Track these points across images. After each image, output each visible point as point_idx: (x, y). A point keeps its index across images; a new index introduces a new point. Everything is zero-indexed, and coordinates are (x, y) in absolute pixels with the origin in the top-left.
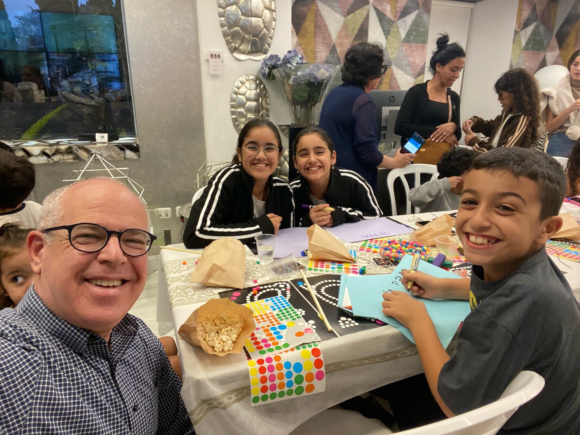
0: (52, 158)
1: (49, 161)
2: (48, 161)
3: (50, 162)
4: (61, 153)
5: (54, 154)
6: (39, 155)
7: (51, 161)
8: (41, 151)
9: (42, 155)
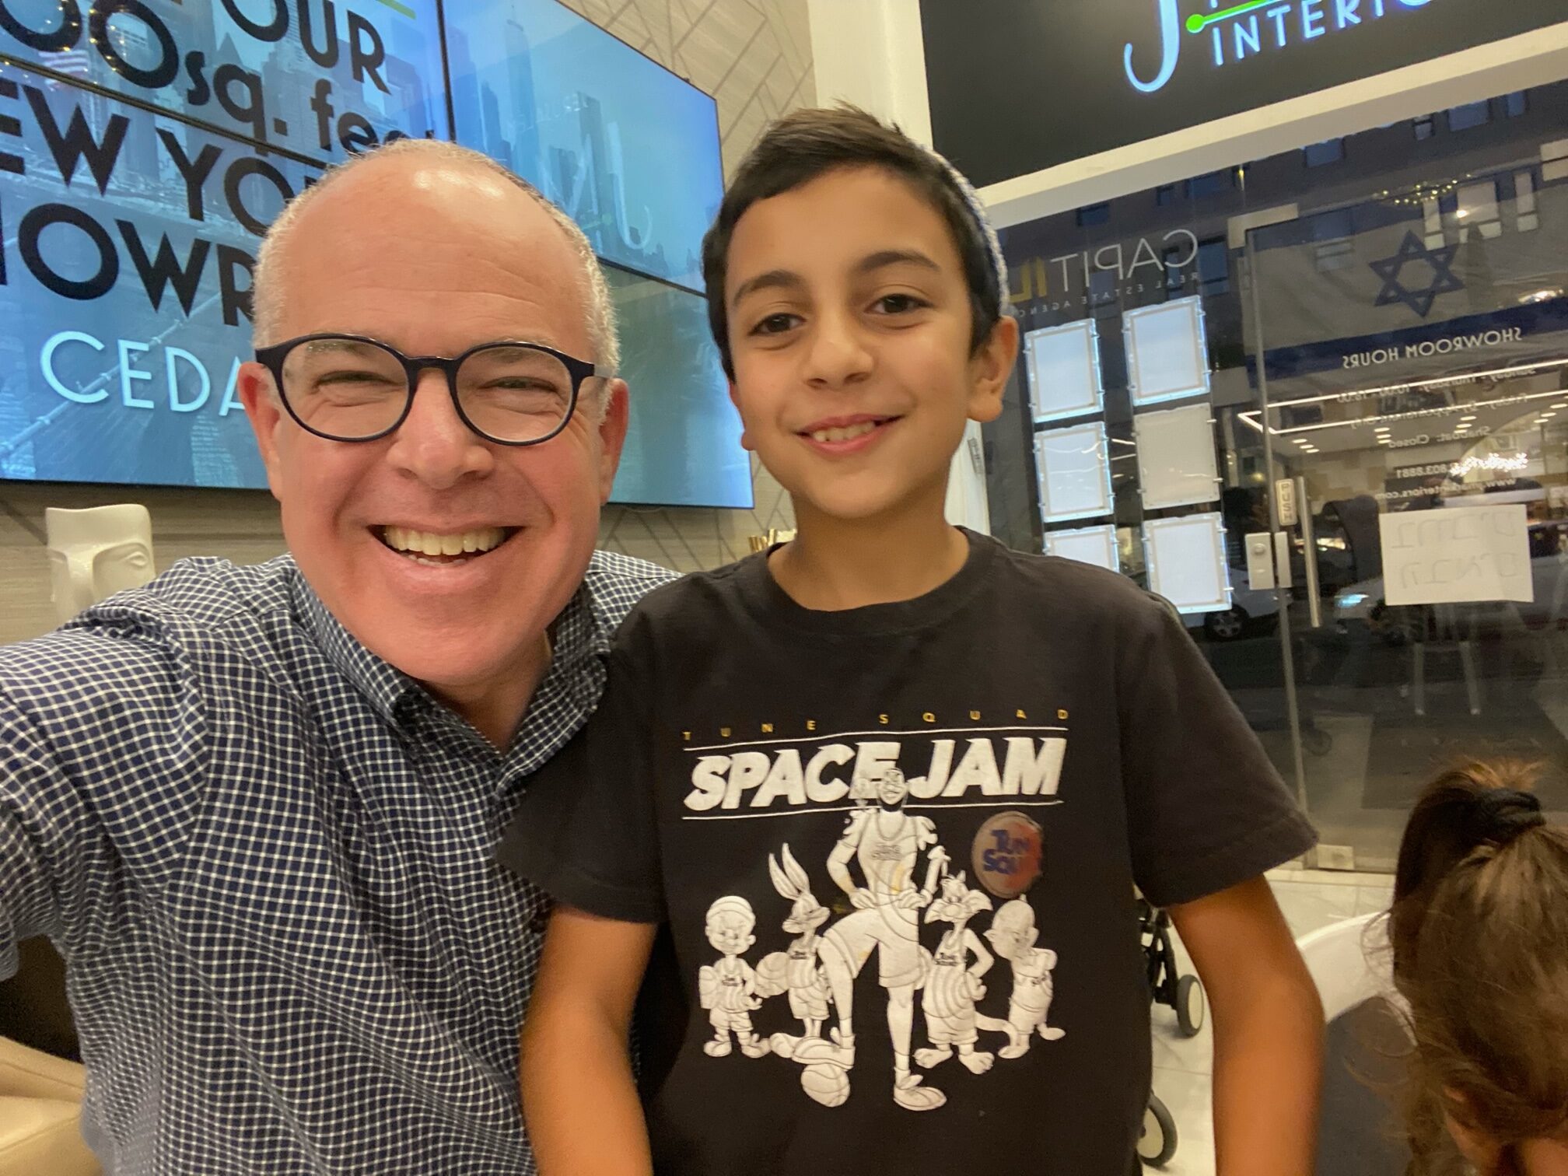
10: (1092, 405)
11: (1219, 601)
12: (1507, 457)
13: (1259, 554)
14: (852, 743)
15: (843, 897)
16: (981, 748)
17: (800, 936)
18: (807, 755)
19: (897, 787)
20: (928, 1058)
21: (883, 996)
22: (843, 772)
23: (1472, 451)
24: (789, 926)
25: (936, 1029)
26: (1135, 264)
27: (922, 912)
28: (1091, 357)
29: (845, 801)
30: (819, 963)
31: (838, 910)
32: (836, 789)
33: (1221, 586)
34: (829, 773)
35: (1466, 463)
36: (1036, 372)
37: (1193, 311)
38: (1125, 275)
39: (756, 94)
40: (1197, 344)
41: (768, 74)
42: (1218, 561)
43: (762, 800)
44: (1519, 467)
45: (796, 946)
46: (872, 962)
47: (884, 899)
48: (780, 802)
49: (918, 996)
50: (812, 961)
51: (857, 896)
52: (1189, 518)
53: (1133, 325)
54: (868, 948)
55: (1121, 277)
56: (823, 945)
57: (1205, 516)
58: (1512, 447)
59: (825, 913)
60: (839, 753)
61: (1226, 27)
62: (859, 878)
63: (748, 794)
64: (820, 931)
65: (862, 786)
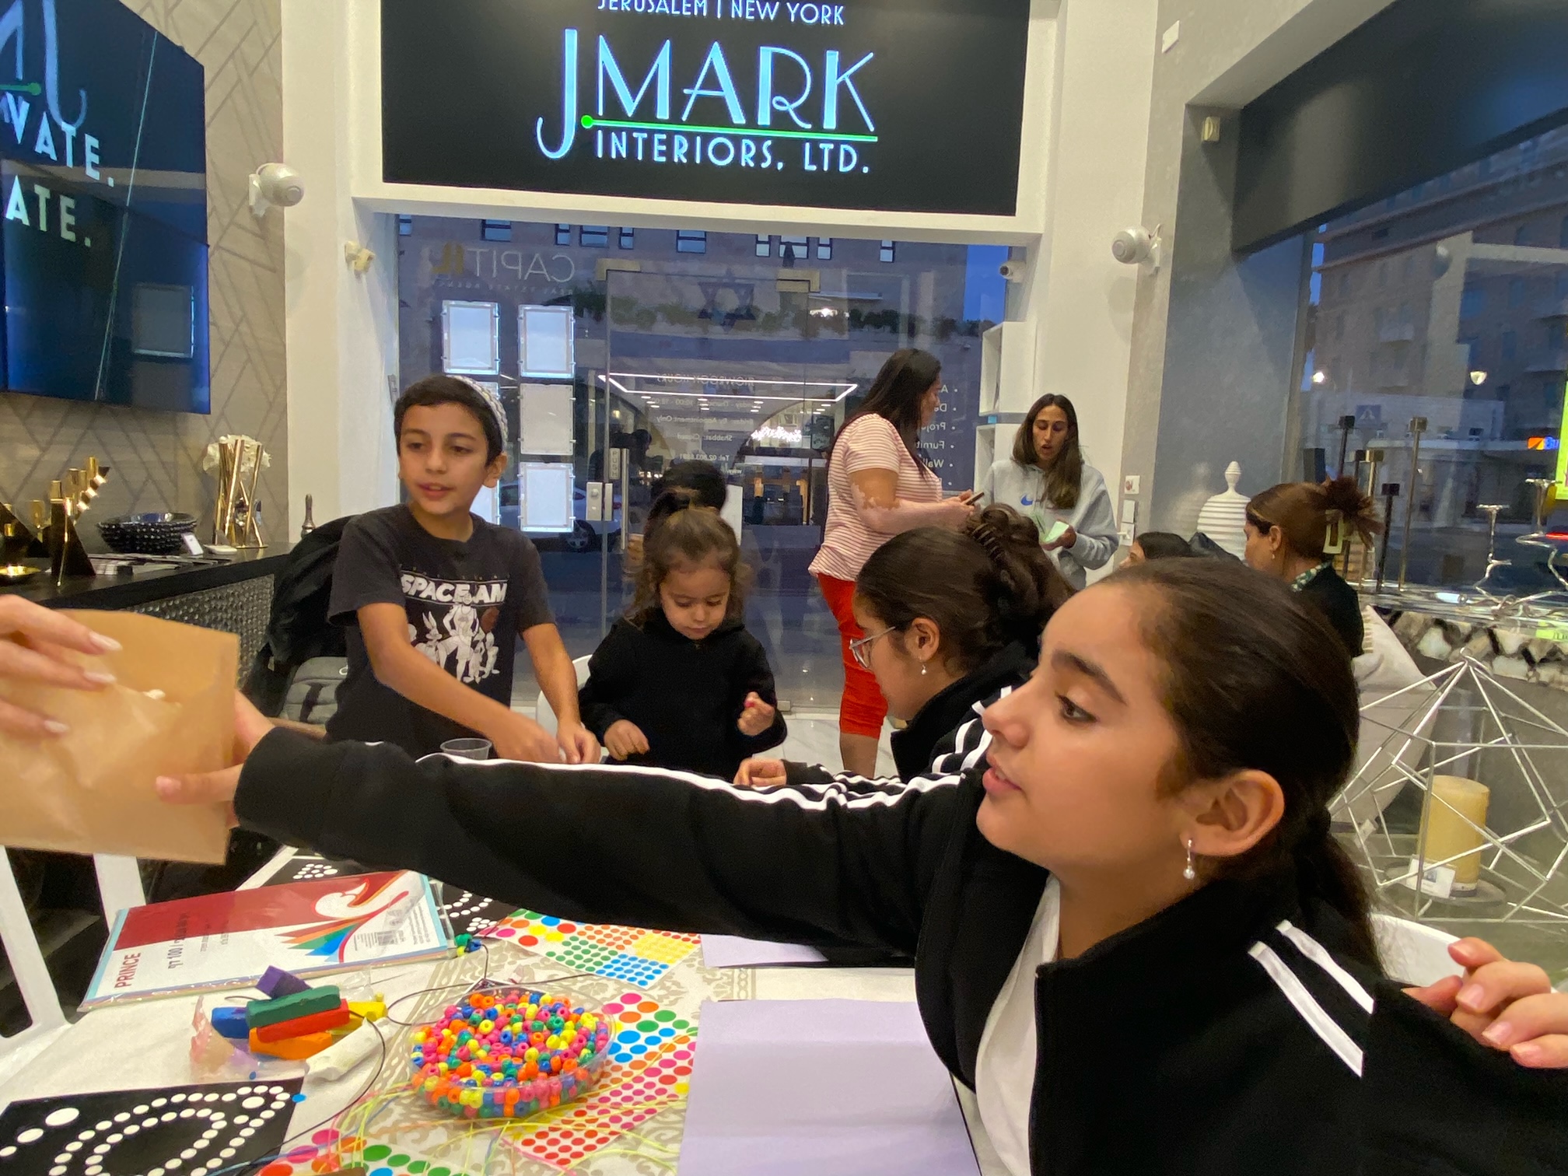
0: (1538, 670)
1: (1529, 678)
2: (1527, 675)
3: (1530, 681)
4: (1559, 660)
5: (1543, 661)
6: (1512, 656)
7: (1534, 680)
8: (1520, 646)
9: (1521, 656)
10: (490, 369)
11: (566, 526)
12: (789, 431)
13: (594, 496)
14: (454, 584)
15: (448, 633)
16: (483, 589)
17: (431, 640)
18: (438, 585)
19: (470, 599)
20: (467, 680)
21: (456, 662)
22: (452, 593)
23: (768, 422)
24: (428, 636)
25: (471, 672)
26: (530, 271)
27: (473, 638)
28: (492, 335)
29: (451, 602)
30: (437, 649)
31: (446, 636)
32: (448, 598)
33: (568, 516)
34: (446, 593)
35: (762, 431)
36: (449, 333)
37: (567, 317)
38: (523, 277)
39: (232, 56)
40: (568, 343)
41: (243, 40)
42: (568, 498)
43: (423, 595)
44: (795, 441)
45: (429, 643)
46: (455, 653)
47: (461, 633)
48: (429, 597)
49: (467, 663)
50: (434, 648)
51: (452, 632)
52: (552, 465)
53: (525, 315)
54: (454, 648)
55: (520, 277)
56: (439, 645)
57: (562, 465)
58: (794, 424)
59: (440, 636)
60: (451, 587)
61: (607, 131)
62: (453, 627)
63: (418, 593)
64: (439, 641)
65: (457, 598)
